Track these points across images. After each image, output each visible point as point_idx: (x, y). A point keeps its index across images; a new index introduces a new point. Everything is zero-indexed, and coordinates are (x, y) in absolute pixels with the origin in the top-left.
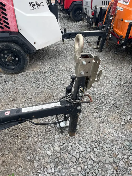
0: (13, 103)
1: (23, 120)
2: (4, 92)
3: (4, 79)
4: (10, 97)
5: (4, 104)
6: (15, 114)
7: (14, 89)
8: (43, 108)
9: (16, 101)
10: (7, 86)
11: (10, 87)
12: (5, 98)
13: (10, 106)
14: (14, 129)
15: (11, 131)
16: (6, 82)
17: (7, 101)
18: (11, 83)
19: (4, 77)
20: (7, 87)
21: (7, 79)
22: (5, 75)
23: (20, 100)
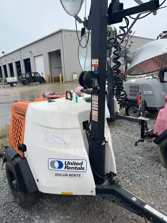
0: (151, 199)
1: (142, 214)
2: (152, 183)
3: (161, 172)
4: (154, 191)
5: (145, 193)
6: (139, 204)
7: (162, 187)
8: (163, 218)
9: (156, 199)
10: (158, 179)
11: (160, 182)
12: (149, 189)
13: (148, 199)
14: (136, 221)
15: (133, 220)
16: (160, 175)
17: (148, 192)
18: (165, 180)
19: (162, 170)
20: (158, 181)
21: (164, 174)
22: (164, 169)
23: (160, 201)
